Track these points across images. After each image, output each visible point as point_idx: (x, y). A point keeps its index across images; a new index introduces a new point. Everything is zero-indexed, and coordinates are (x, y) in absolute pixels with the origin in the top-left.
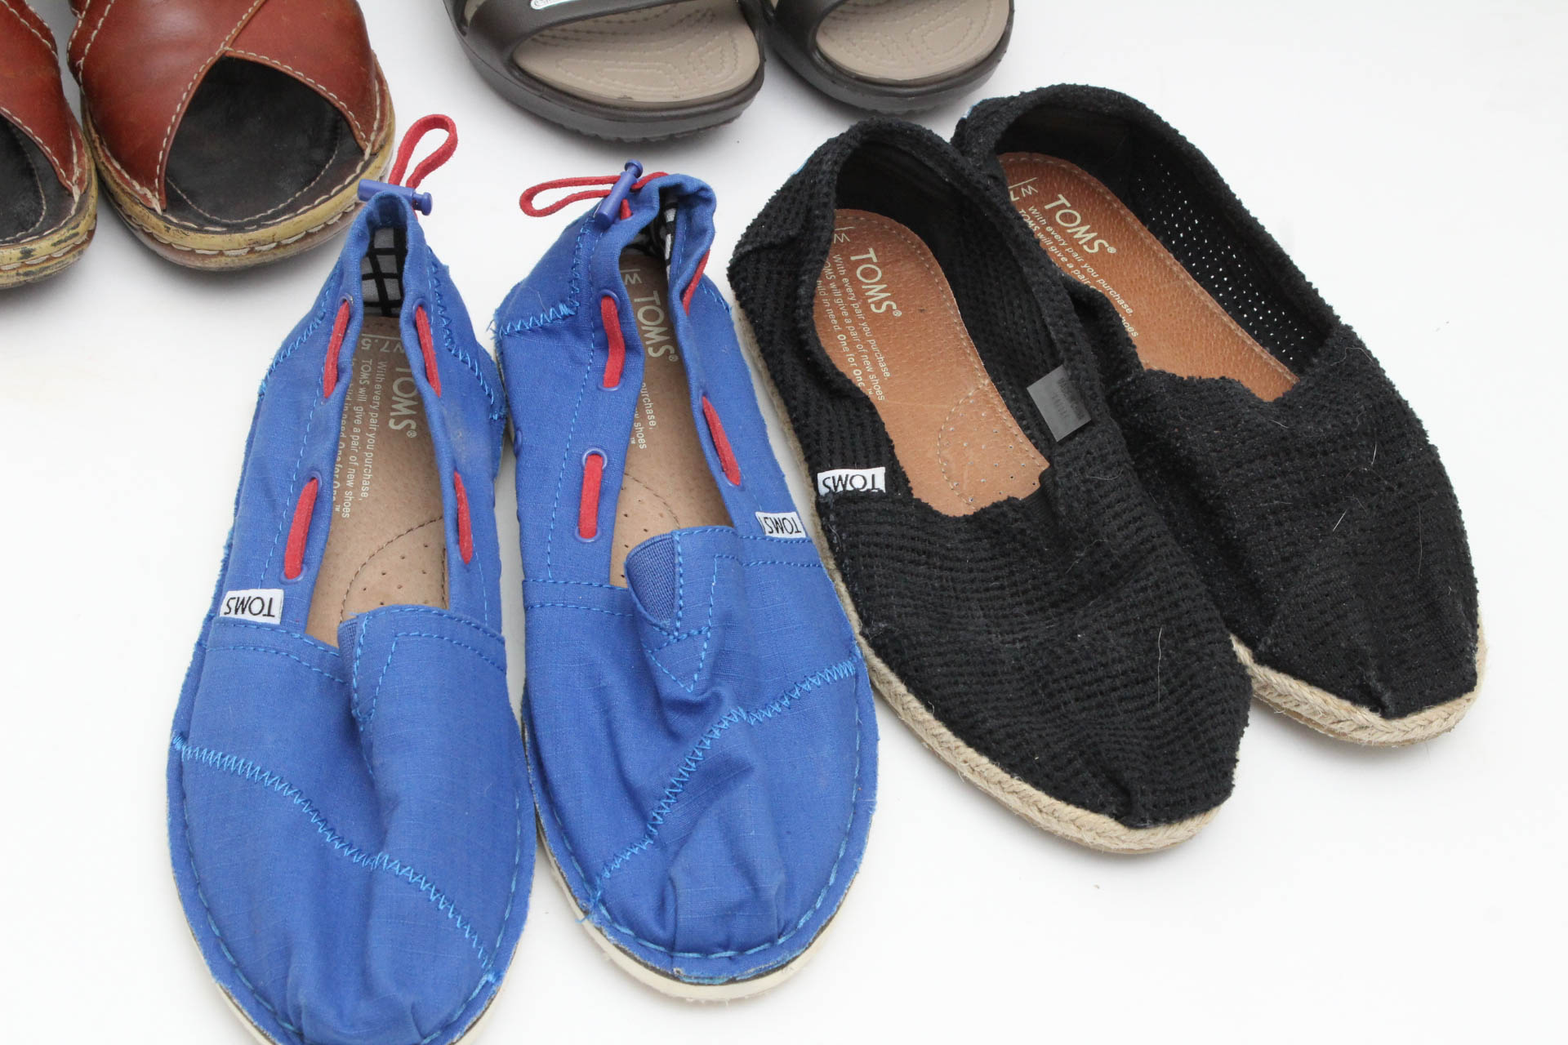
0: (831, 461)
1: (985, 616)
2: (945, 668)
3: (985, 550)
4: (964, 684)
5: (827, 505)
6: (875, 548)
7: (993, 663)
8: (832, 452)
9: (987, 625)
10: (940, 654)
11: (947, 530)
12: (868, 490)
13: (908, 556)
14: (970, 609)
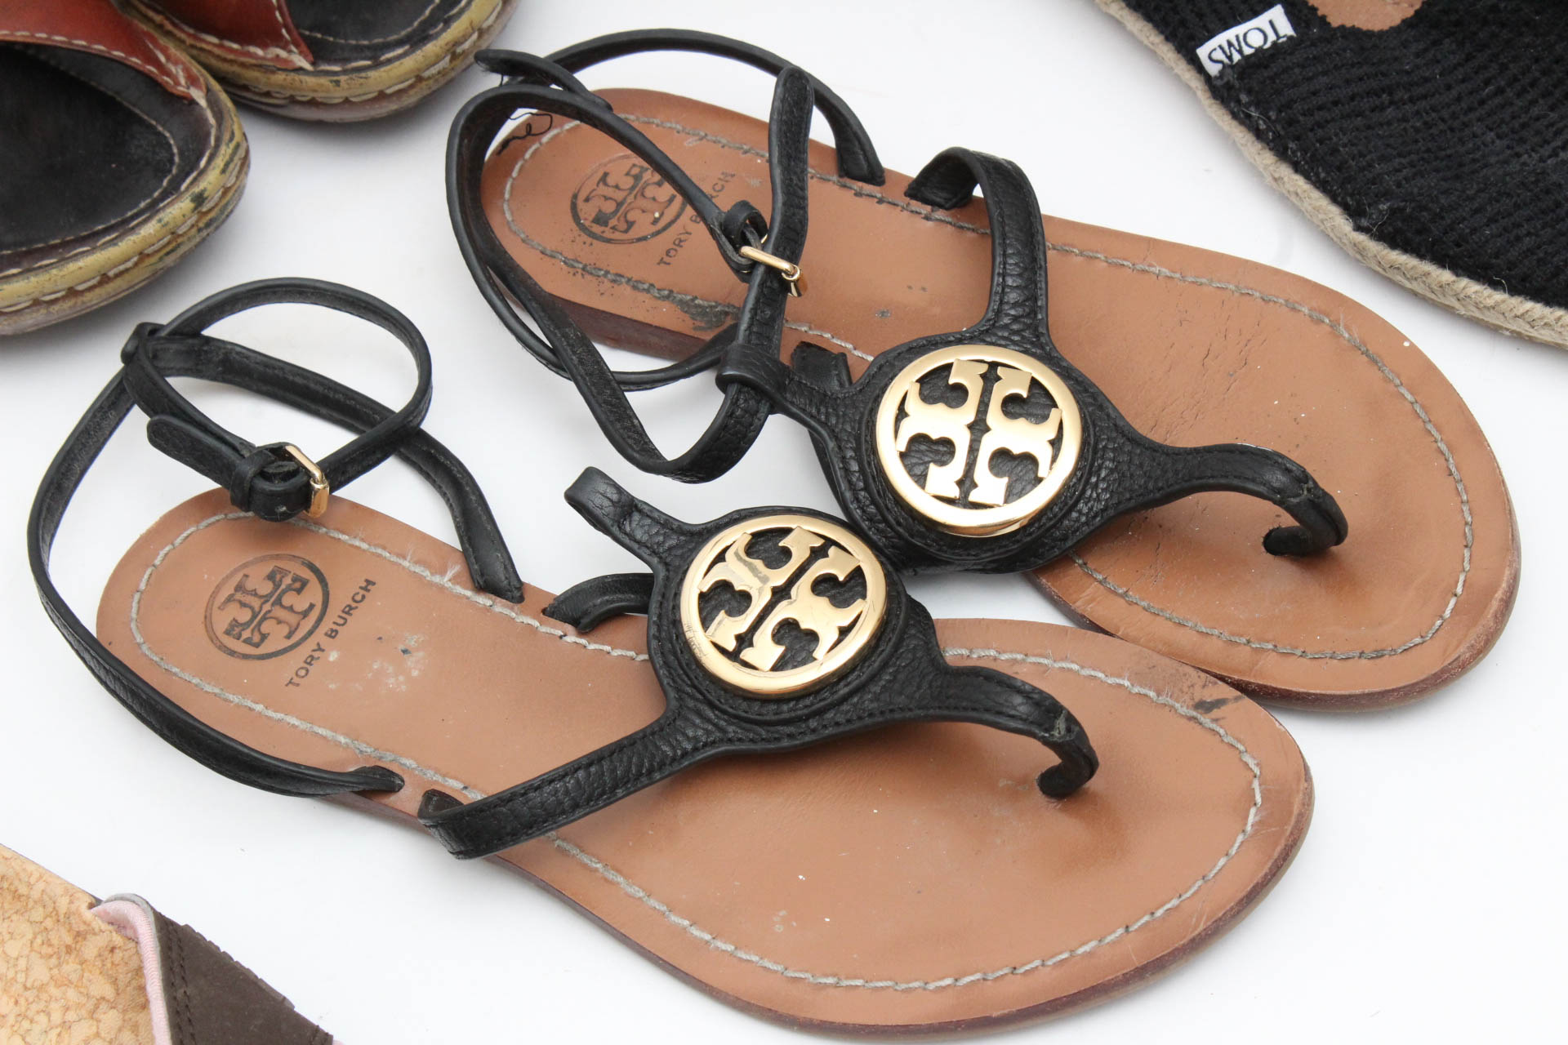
0: (1205, 27)
1: (1499, 137)
2: (1493, 226)
3: (1453, 53)
4: (1529, 234)
5: (1229, 87)
6: (1321, 113)
7: (1548, 192)
8: (1201, 16)
9: (1508, 147)
10: (1476, 211)
11: (1393, 49)
12: (1274, 44)
13: (1366, 104)
14: (1475, 136)
